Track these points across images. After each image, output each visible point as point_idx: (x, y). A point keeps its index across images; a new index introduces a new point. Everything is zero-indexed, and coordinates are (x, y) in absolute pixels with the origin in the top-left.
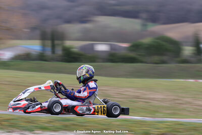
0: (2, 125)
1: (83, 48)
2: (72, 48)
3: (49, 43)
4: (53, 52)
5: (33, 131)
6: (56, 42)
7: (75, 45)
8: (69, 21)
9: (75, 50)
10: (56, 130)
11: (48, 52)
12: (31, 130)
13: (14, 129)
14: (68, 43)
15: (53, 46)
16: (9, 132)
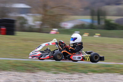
0: (67, 69)
1: (118, 21)
2: (111, 21)
3: (96, 17)
4: (99, 23)
5: (87, 73)
6: (101, 17)
7: (113, 19)
8: (108, 4)
9: (113, 22)
10: (101, 72)
11: (96, 23)
12: (85, 73)
13: (75, 72)
14: (108, 18)
15: (99, 20)
16: (72, 74)
